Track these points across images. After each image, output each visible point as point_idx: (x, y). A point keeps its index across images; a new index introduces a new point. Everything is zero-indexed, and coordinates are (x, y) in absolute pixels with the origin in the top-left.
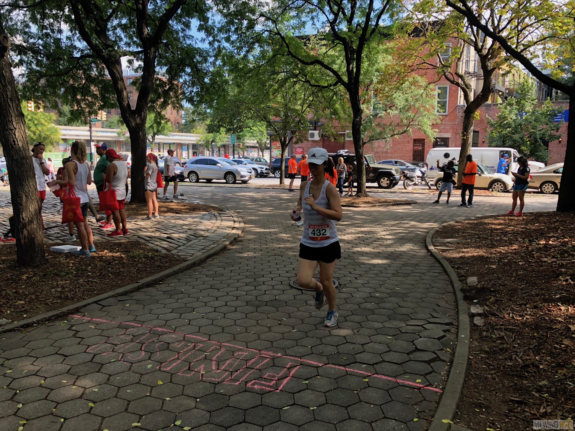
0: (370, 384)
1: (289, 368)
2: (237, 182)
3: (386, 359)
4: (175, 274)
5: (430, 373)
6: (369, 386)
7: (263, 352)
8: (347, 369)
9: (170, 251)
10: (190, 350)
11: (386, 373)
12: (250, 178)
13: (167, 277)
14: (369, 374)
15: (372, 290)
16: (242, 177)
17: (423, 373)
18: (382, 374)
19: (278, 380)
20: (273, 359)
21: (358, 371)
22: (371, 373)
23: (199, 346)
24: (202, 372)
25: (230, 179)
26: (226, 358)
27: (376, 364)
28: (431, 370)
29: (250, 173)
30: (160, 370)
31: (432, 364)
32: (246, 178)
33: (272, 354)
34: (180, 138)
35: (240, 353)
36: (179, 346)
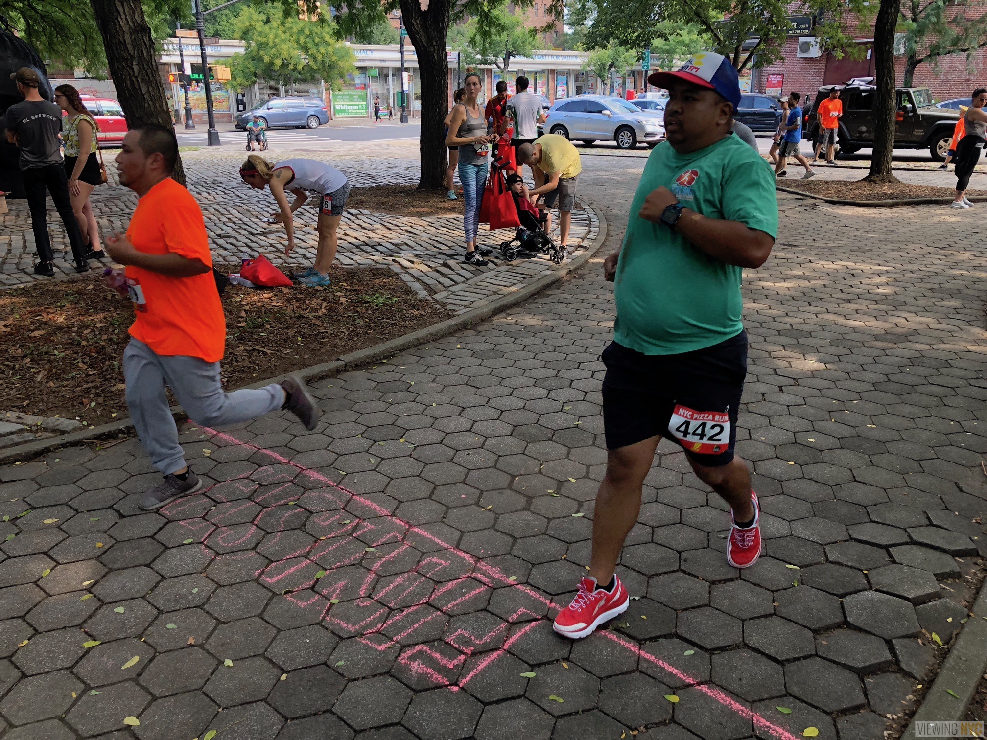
0: (680, 716)
1: (513, 624)
2: (639, 145)
3: (754, 640)
4: (420, 344)
5: (856, 709)
6: (673, 720)
7: (482, 565)
8: (642, 653)
9: (436, 293)
10: (343, 536)
11: (734, 686)
13: (400, 351)
14: (690, 681)
15: (805, 425)
16: (647, 135)
17: (833, 706)
18: (722, 687)
19: (474, 654)
20: (495, 588)
21: (666, 666)
22: (695, 677)
23: (366, 527)
24: (334, 601)
25: (625, 139)
26: (399, 570)
27: (722, 649)
28: (862, 699)
30: (257, 581)
31: (869, 681)
33: (497, 576)
34: (554, 60)
35: (434, 560)
36: (326, 523)
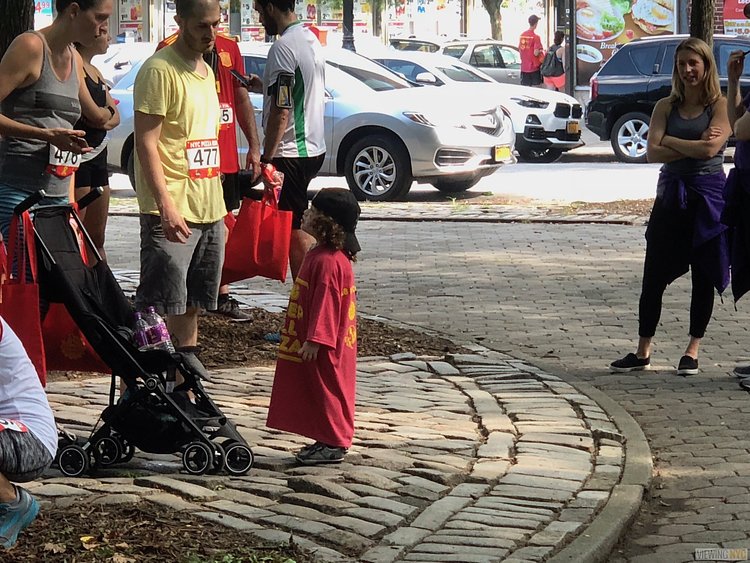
2: (416, 187)
12: (492, 162)
16: (443, 155)
25: (375, 170)
29: (491, 131)
32: (471, 166)
